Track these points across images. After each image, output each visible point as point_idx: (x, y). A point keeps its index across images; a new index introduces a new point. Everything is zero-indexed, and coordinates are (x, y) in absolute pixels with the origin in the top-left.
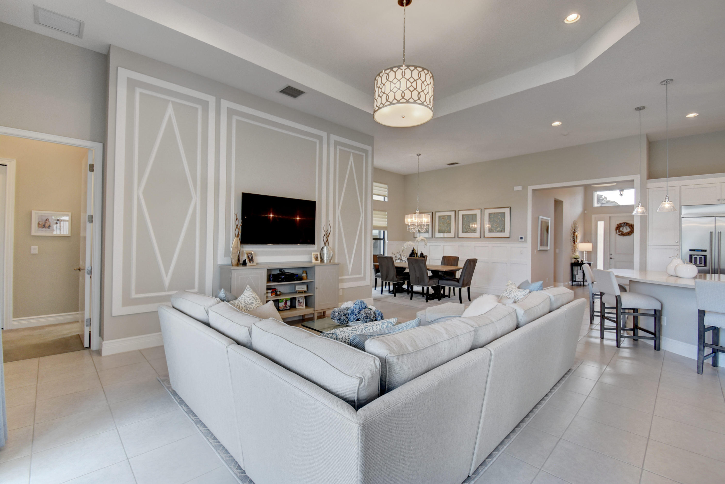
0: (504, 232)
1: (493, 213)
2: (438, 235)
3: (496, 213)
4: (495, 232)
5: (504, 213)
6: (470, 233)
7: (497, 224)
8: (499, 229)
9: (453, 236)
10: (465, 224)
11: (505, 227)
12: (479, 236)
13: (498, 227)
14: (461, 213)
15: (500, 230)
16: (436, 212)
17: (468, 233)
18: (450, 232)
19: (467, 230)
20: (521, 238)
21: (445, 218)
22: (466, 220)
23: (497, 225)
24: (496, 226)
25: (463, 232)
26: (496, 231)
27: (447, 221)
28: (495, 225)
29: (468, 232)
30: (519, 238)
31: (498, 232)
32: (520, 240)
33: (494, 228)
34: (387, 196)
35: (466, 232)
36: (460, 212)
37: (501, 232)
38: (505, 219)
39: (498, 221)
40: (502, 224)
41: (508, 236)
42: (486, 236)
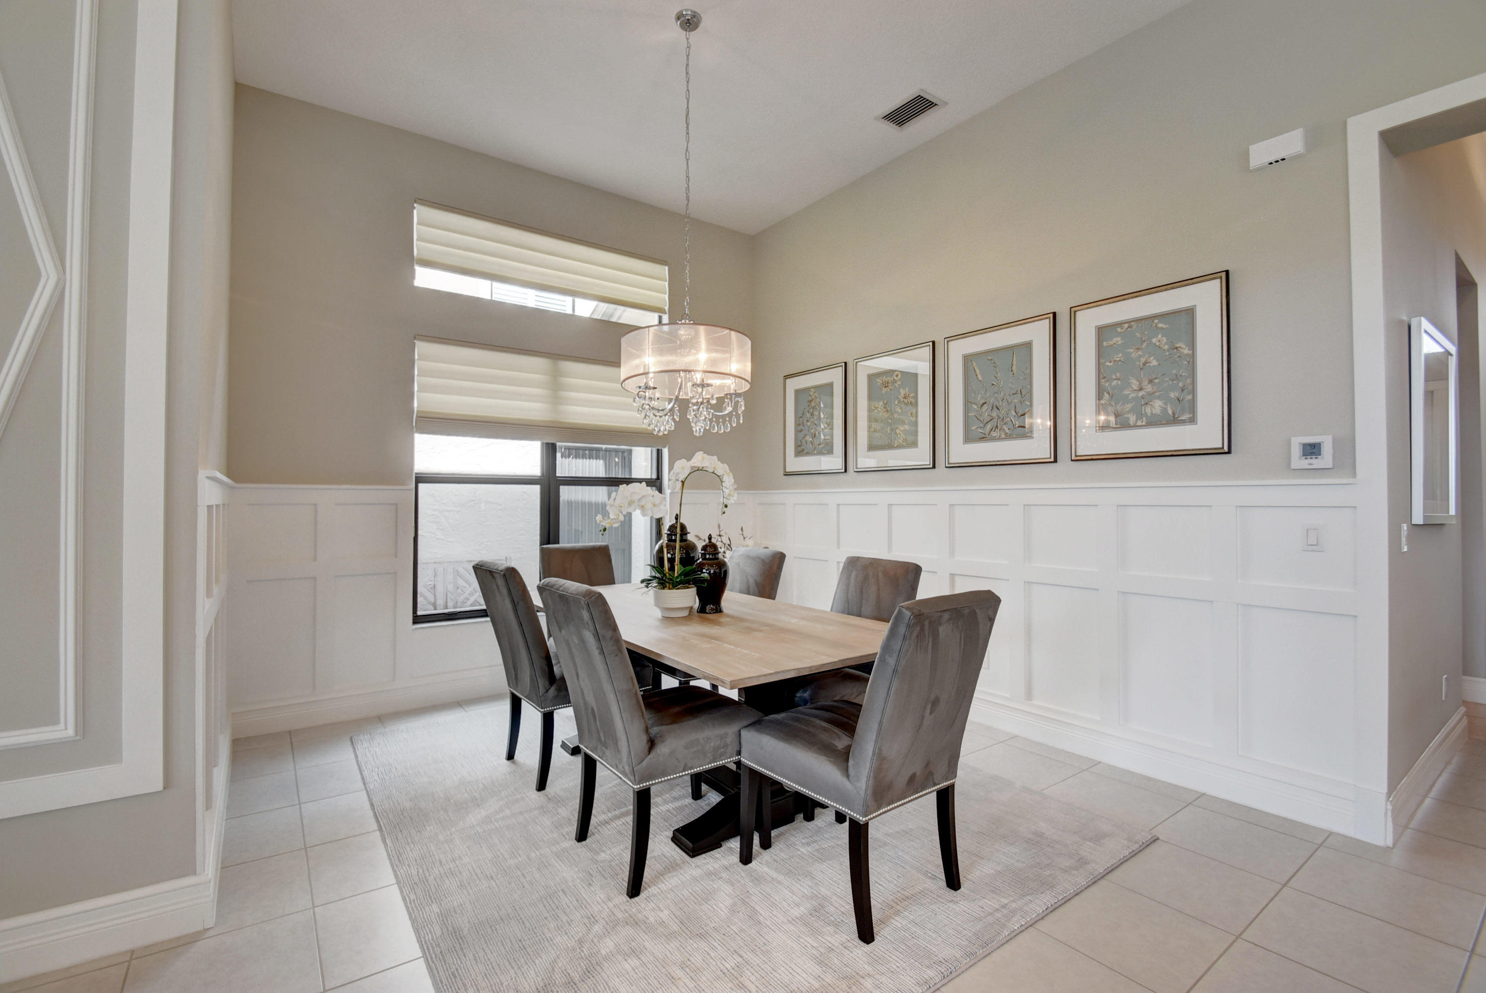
0: (1193, 420)
1: (1120, 324)
2: (866, 460)
3: (1138, 320)
4: (1135, 426)
5: (1190, 312)
6: (1000, 439)
7: (1145, 383)
8: (1157, 406)
9: (927, 461)
10: (980, 400)
11: (1193, 392)
12: (1045, 453)
13: (1151, 394)
14: (958, 350)
15: (1164, 410)
16: (858, 360)
17: (994, 439)
18: (914, 444)
19: (989, 426)
20: (1312, 450)
21: (895, 381)
22: (980, 377)
23: (1149, 388)
24: (1141, 394)
25: (969, 438)
26: (1140, 416)
27: (902, 392)
28: (1135, 384)
29: (994, 434)
30: (1296, 451)
31: (1154, 422)
32: (1298, 461)
33: (1129, 406)
34: (667, 308)
35: (983, 439)
36: (953, 344)
37: (1175, 420)
38: (1192, 345)
39: (1154, 363)
40: (1177, 378)
41: (1216, 441)
42: (1084, 449)
